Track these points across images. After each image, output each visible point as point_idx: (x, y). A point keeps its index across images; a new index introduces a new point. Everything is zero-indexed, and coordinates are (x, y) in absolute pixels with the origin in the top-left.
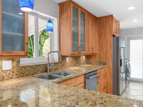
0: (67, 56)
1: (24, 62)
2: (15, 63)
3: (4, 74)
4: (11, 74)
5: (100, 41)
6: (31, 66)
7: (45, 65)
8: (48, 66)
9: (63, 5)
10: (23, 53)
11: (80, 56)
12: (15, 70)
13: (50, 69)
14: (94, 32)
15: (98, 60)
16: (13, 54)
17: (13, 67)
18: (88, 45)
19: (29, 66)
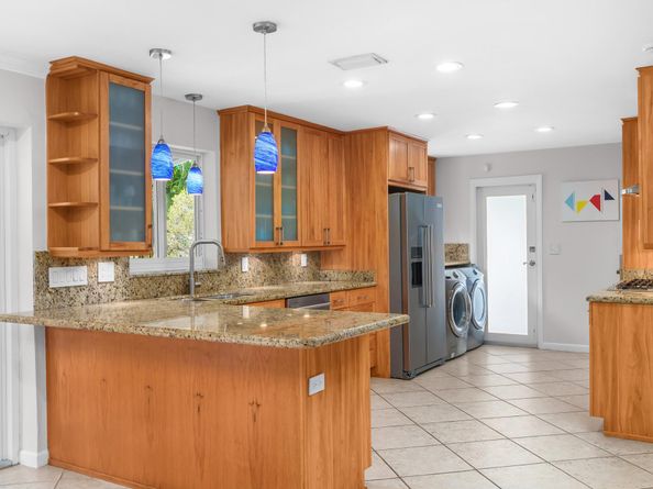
0: (244, 254)
1: (139, 266)
2: (120, 267)
3: (101, 291)
4: (113, 291)
5: (352, 208)
6: (152, 278)
7: (185, 276)
8: (192, 279)
9: (231, 115)
10: (142, 246)
11: (287, 256)
12: (121, 284)
13: (196, 286)
14: (333, 180)
15: (348, 268)
16: (127, 248)
17: (117, 277)
18: (310, 221)
19: (147, 277)
